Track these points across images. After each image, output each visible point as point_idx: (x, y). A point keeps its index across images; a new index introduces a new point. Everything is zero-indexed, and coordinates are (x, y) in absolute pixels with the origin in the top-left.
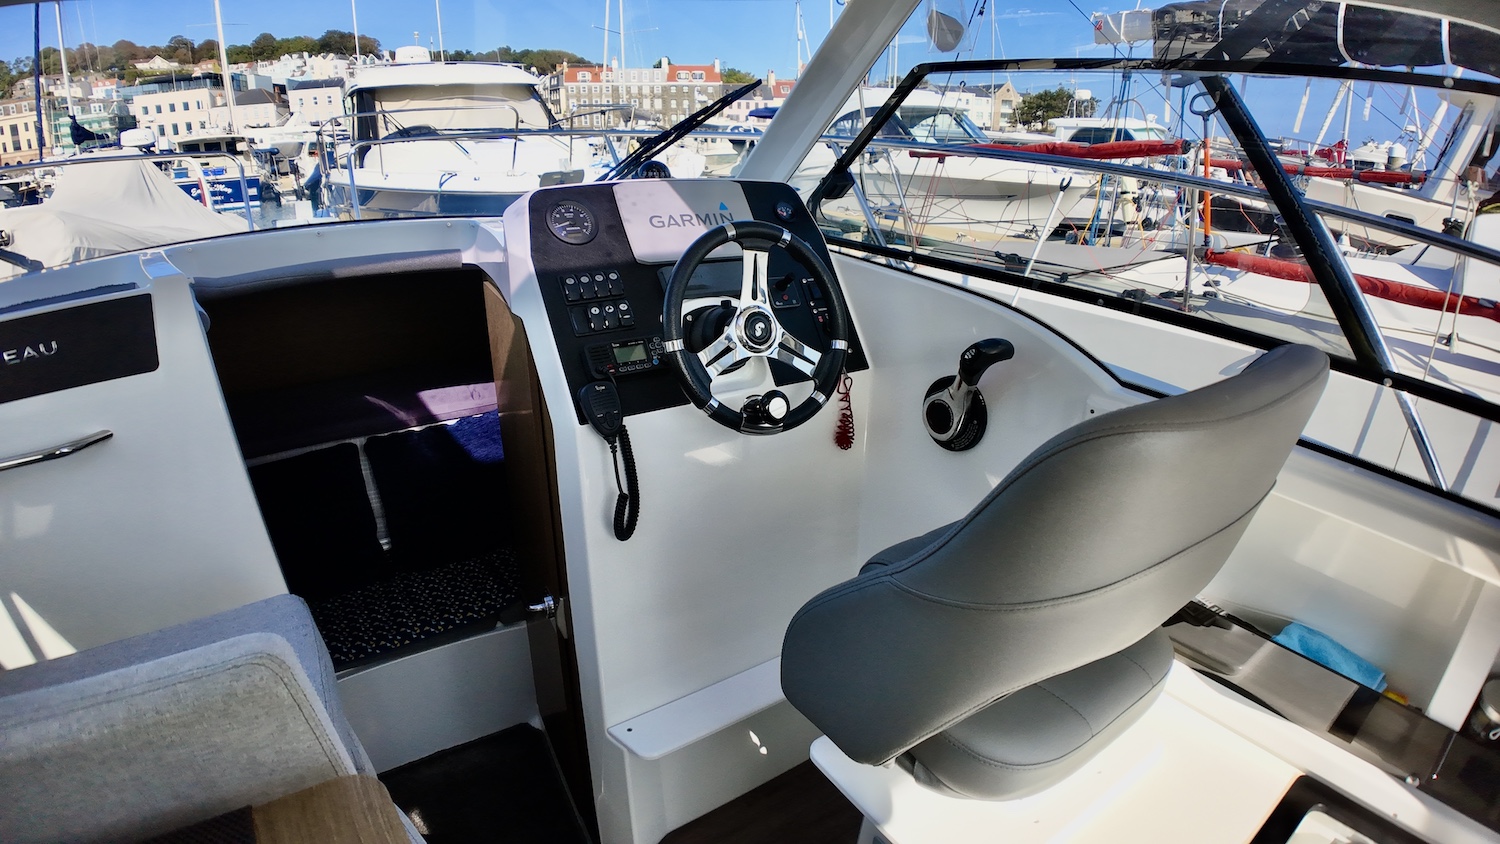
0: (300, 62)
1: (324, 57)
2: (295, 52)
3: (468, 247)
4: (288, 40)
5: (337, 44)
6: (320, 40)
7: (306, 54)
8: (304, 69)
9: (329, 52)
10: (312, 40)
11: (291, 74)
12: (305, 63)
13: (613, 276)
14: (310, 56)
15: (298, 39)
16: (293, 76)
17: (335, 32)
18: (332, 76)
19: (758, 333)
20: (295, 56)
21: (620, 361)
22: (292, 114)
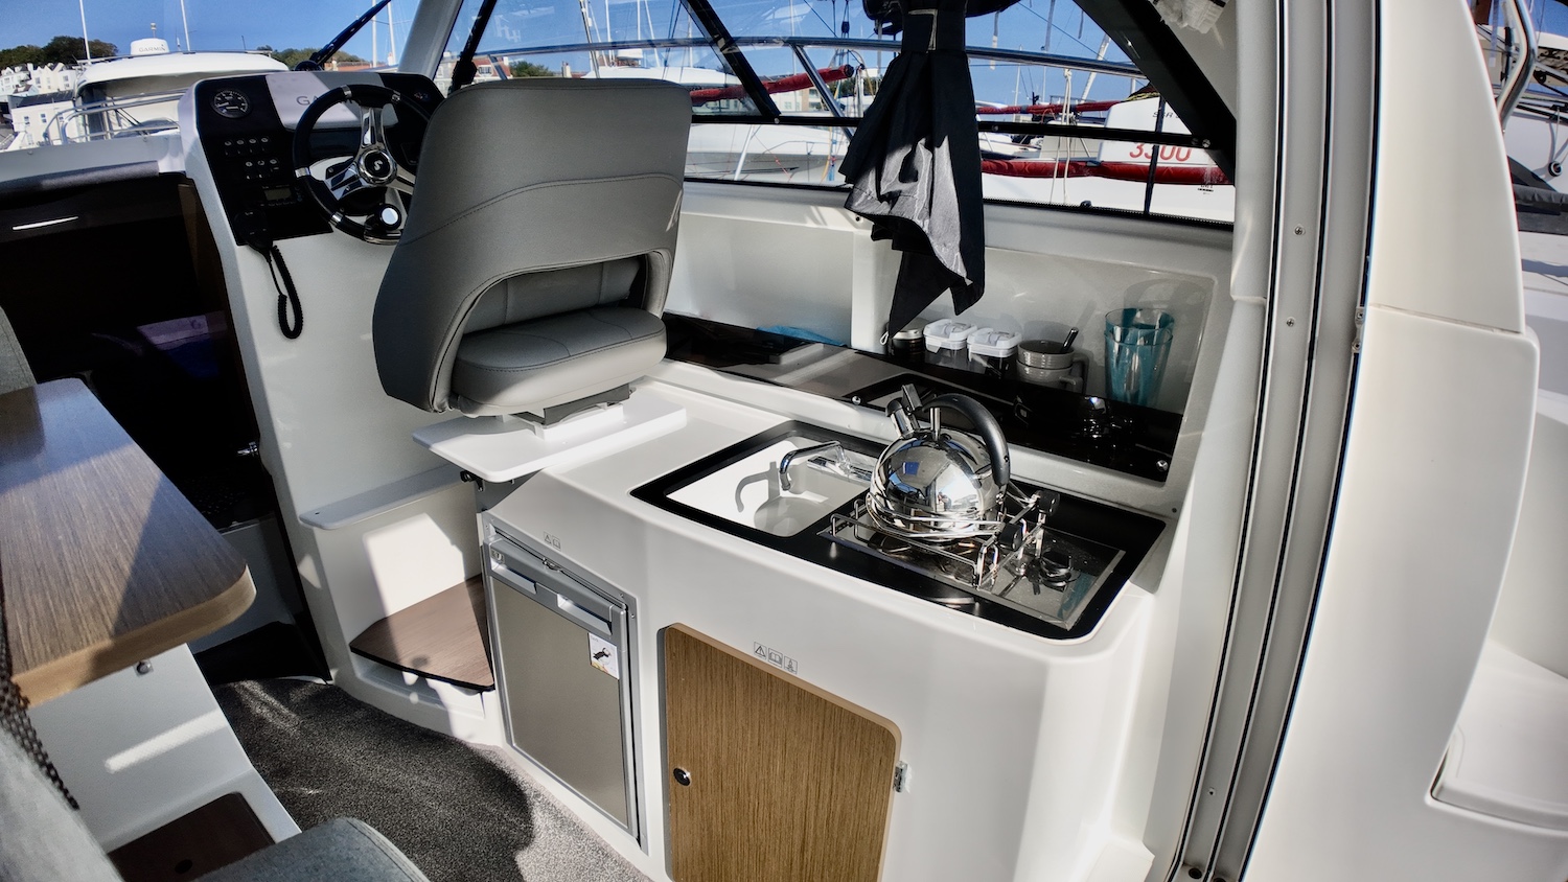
0: (23, 76)
1: (52, 68)
2: (17, 65)
3: (162, 157)
4: (9, 51)
5: (66, 52)
6: (46, 49)
7: (30, 66)
8: (29, 83)
9: (56, 63)
10: (37, 50)
11: (13, 90)
12: (30, 76)
13: (265, 140)
14: (35, 68)
15: (22, 50)
16: (16, 92)
17: (63, 38)
18: (62, 89)
19: (377, 168)
20: (17, 69)
21: (269, 198)
22: (16, 134)
